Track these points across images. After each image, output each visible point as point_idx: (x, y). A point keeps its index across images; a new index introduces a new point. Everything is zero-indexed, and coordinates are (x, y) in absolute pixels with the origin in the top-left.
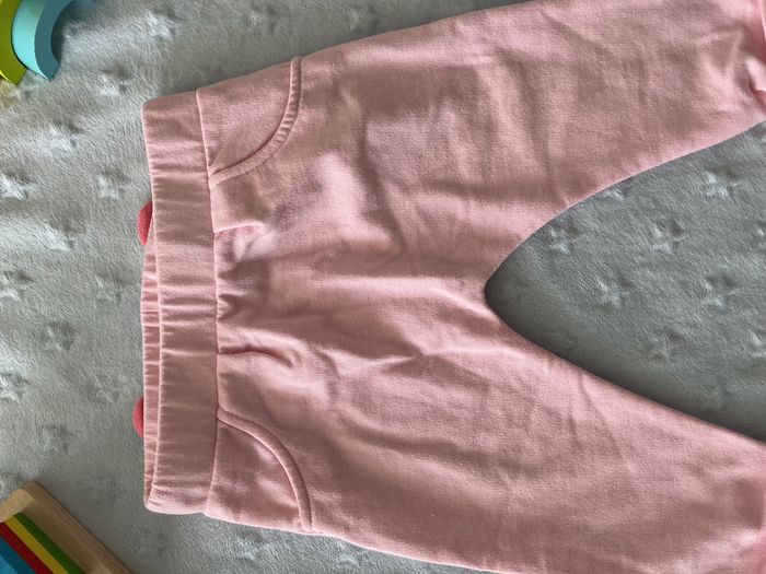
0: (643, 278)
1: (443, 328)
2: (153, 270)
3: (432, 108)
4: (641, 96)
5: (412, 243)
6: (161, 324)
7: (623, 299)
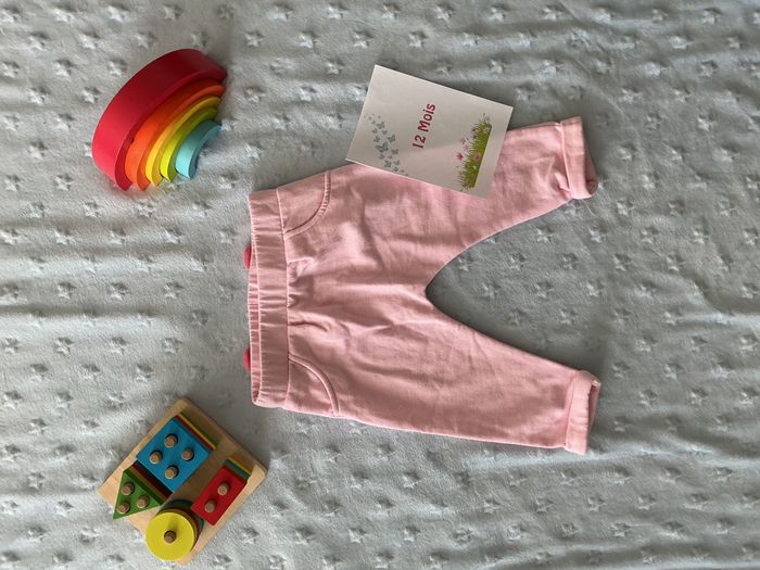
0: (506, 283)
1: (405, 310)
2: (256, 282)
3: (398, 197)
4: (504, 191)
5: (388, 266)
6: (260, 310)
7: (495, 294)
